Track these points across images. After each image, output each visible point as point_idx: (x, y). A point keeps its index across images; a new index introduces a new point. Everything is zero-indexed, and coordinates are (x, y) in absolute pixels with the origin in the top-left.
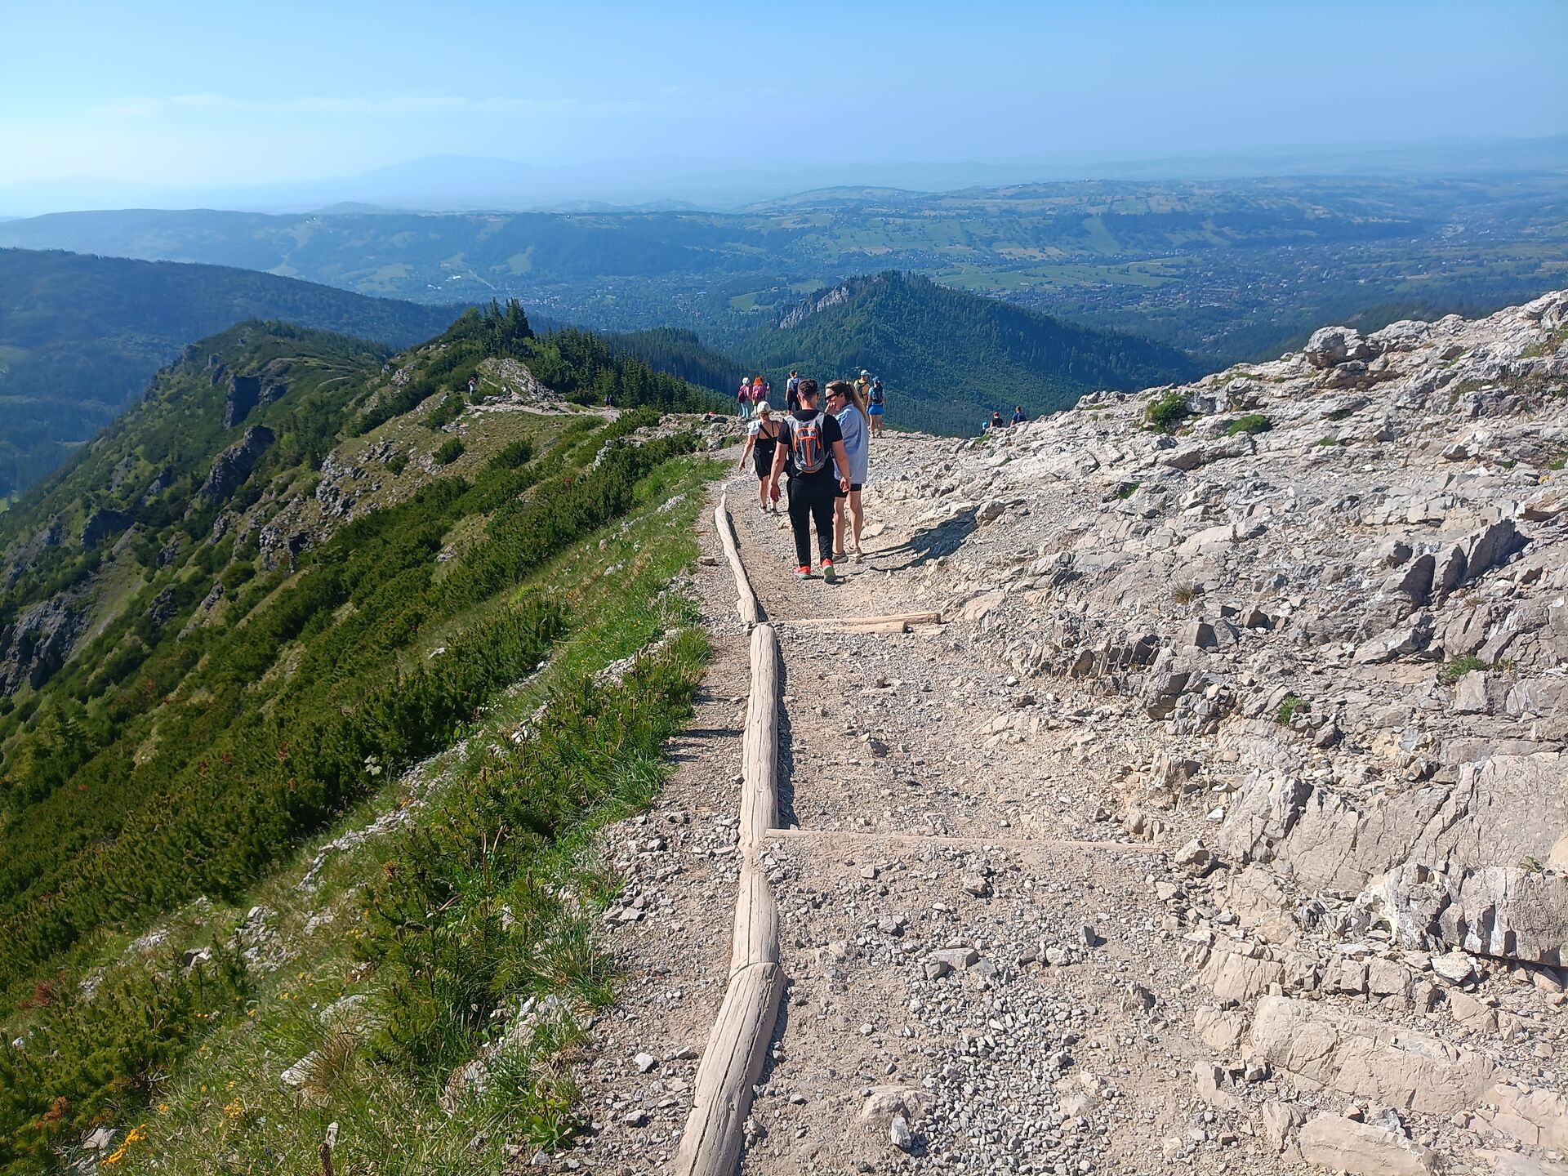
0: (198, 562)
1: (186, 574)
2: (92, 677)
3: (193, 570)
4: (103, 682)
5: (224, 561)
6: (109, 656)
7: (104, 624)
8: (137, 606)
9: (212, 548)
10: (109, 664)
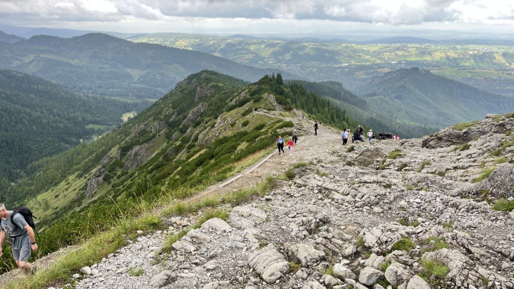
0: (181, 141)
1: (178, 143)
2: (150, 168)
3: (180, 142)
4: (152, 170)
5: (188, 141)
6: (155, 163)
7: (155, 154)
8: (164, 151)
9: (186, 137)
10: (155, 165)
